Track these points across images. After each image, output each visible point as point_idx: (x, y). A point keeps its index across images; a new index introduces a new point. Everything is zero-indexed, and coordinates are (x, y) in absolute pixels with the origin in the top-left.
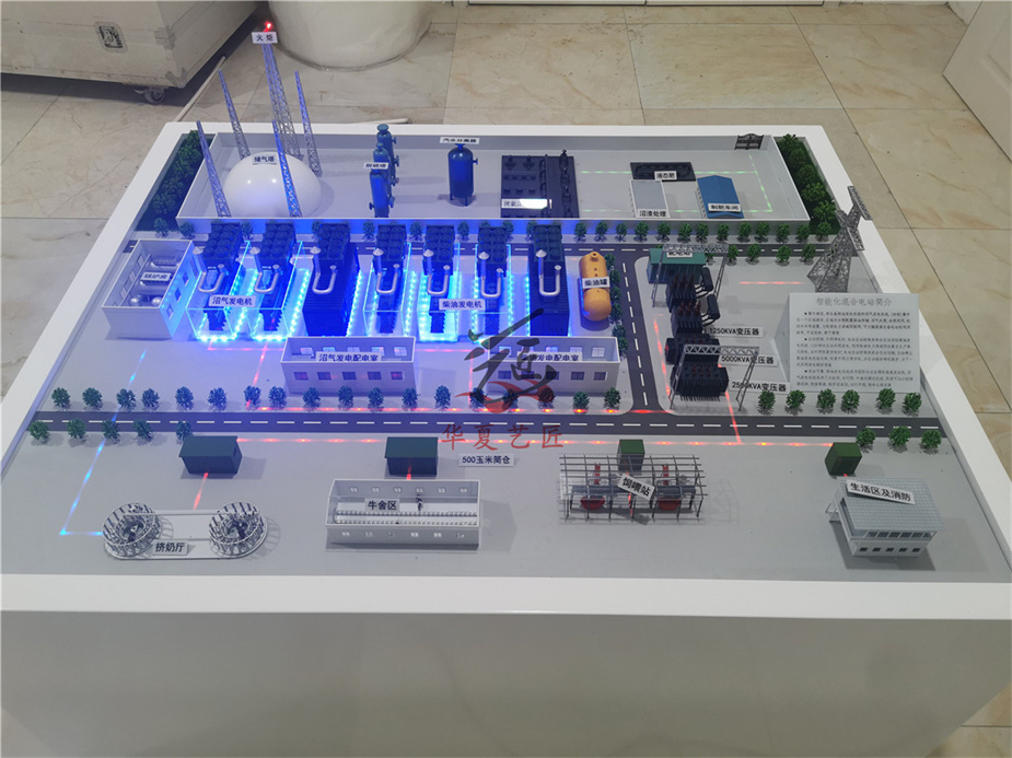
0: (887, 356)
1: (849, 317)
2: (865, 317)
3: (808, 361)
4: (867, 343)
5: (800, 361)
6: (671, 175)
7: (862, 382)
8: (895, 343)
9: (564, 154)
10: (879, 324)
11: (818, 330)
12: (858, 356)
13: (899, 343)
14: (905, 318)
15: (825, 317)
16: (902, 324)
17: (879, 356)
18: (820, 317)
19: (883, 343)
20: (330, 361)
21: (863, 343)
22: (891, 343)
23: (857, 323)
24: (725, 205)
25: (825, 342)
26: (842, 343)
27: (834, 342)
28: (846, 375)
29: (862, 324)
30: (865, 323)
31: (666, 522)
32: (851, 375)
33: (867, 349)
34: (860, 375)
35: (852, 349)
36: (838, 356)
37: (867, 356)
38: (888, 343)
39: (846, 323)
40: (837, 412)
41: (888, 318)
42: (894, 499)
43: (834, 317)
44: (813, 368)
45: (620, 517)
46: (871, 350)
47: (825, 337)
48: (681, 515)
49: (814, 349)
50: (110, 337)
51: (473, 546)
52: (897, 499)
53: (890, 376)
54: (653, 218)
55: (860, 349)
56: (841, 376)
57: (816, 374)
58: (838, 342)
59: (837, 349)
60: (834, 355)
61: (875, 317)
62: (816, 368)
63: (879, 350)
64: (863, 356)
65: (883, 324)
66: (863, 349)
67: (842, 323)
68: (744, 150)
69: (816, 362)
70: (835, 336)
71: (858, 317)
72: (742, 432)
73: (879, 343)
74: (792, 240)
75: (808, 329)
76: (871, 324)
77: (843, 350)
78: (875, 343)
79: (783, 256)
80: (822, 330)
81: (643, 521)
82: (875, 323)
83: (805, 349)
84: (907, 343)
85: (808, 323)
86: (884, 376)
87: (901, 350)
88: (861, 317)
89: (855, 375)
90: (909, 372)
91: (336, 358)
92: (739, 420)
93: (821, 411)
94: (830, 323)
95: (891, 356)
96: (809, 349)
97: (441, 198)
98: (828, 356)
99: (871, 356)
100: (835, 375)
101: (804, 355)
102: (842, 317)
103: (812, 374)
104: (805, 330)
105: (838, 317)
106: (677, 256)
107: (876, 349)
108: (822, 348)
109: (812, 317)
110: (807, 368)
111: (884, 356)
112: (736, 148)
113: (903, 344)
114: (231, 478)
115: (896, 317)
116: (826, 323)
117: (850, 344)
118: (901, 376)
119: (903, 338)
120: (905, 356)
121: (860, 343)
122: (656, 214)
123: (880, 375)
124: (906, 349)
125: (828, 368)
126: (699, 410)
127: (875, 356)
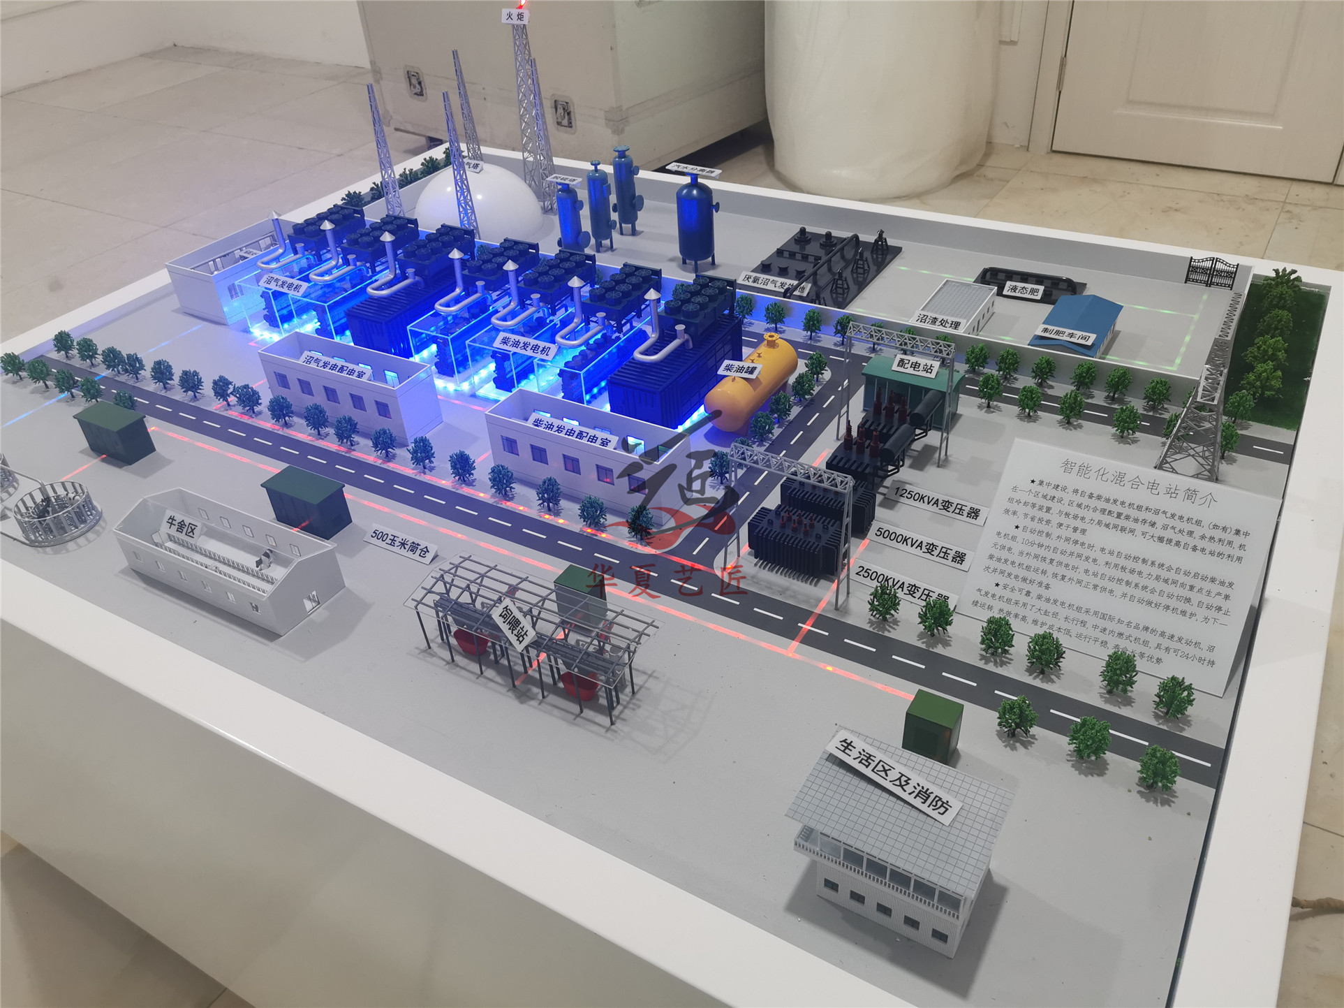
0: (1173, 603)
1: (1116, 509)
2: (1150, 517)
3: (1008, 568)
4: (1139, 566)
5: (993, 564)
6: (1033, 291)
7: (1102, 637)
8: (1198, 583)
10: (1176, 537)
11: (1046, 516)
12: (1110, 585)
13: (1207, 585)
14: (1238, 540)
15: (1068, 497)
16: (1226, 550)
17: (1155, 598)
18: (1058, 494)
19: (1172, 575)
21: (1130, 564)
22: (1189, 581)
23: (1129, 524)
24: (1068, 331)
25: (1053, 543)
26: (1086, 552)
27: (1070, 547)
28: (1073, 614)
29: (1139, 528)
30: (1147, 528)
31: (556, 712)
32: (1082, 617)
33: (1134, 578)
34: (1102, 624)
35: (1102, 569)
36: (1069, 574)
37: (1130, 591)
38: (1181, 578)
39: (1106, 519)
40: (1016, 668)
41: (1198, 531)
42: (910, 799)
43: (1085, 501)
44: (1011, 582)
45: (498, 679)
46: (1143, 582)
47: (1056, 532)
48: (588, 713)
49: (1027, 549)
51: (273, 636)
52: (917, 802)
53: (1166, 643)
54: (937, 328)
55: (1118, 574)
56: (1064, 612)
57: (1015, 596)
58: (1078, 549)
59: (1073, 561)
60: (1061, 571)
61: (1171, 522)
62: (1019, 584)
63: (1160, 586)
64: (1120, 589)
65: (1184, 539)
66: (1126, 576)
67: (1098, 516)
68: (1203, 287)
69: (1022, 573)
70: (1077, 536)
71: (1134, 513)
73: (1164, 574)
74: (1138, 404)
75: (1028, 509)
76: (1158, 532)
77: (1083, 565)
78: (1155, 571)
79: (1126, 426)
80: (1056, 519)
82: (1168, 534)
83: (1008, 543)
84: (1225, 590)
85: (1032, 499)
86: (1154, 640)
87: (1206, 600)
88: (1142, 515)
89: (1091, 620)
90: (1211, 649)
91: (321, 364)
92: (821, 621)
94: (1074, 510)
95: (1182, 606)
96: (1017, 547)
98: (1051, 569)
99: (1139, 593)
100: (1051, 608)
101: (1004, 554)
102: (1101, 505)
103: (1007, 594)
104: (1021, 510)
105: (1093, 503)
107: (1152, 584)
108: (1042, 552)
109: (1044, 490)
110: (1002, 580)
111: (1164, 601)
112: (1187, 280)
113: (1215, 588)
115: (1218, 534)
116: (1066, 509)
117: (1103, 559)
118: (1191, 650)
119: (1219, 577)
120: (1212, 614)
121: (1122, 562)
123: (1144, 636)
124: (1219, 601)
125: (1042, 591)
127: (1147, 596)
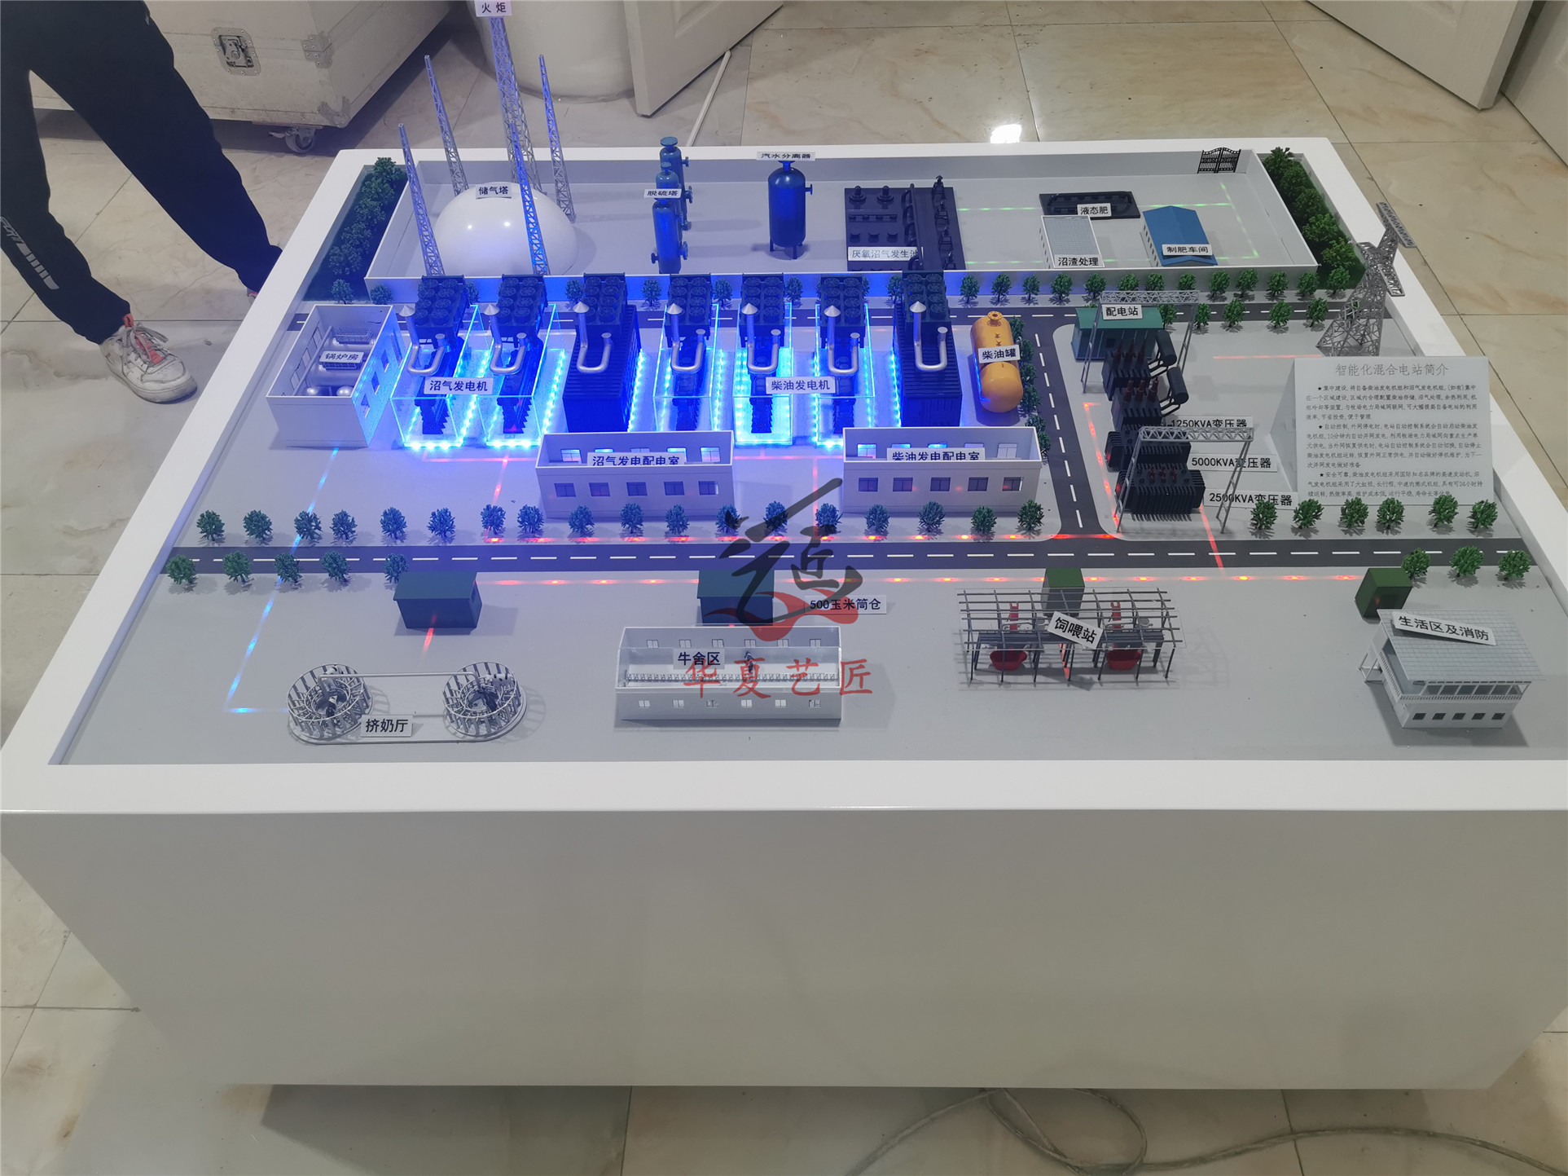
0: (1444, 450)
1: (1385, 393)
2: (1409, 392)
3: (1325, 460)
4: (1413, 431)
5: (1313, 460)
6: (1103, 210)
7: (1407, 489)
8: (1455, 431)
9: (939, 183)
10: (1430, 403)
11: (1339, 413)
12: (1399, 451)
13: (1461, 431)
14: (1469, 393)
15: (1349, 393)
16: (1464, 402)
17: (1431, 450)
18: (1341, 393)
19: (1436, 431)
20: (609, 465)
21: (1407, 431)
22: (1448, 431)
23: (1397, 402)
24: (1188, 246)
25: (1351, 431)
26: (1375, 431)
27: (1364, 431)
28: (1382, 479)
29: (1405, 402)
30: (1408, 401)
31: (1118, 685)
32: (1389, 479)
33: (1413, 440)
34: (1404, 480)
35: (1390, 441)
36: (1369, 450)
37: (1414, 450)
38: (1443, 431)
39: (1380, 402)
40: (1370, 531)
41: (1443, 394)
42: (1464, 638)
43: (1362, 393)
44: (1331, 470)
45: (1050, 680)
46: (1419, 441)
47: (1349, 422)
48: (1142, 677)
49: (1333, 442)
50: (277, 445)
51: (834, 722)
52: (1469, 638)
53: (1449, 479)
54: (1079, 268)
55: (1402, 441)
56: (1375, 480)
57: (1337, 479)
58: (1369, 431)
59: (1369, 440)
60: (1363, 450)
61: (1424, 393)
62: (1337, 470)
63: (1431, 440)
64: (1406, 451)
65: (1436, 402)
66: (1407, 440)
67: (1375, 402)
68: (1211, 175)
69: (1336, 460)
70: (1365, 421)
71: (1397, 393)
72: (1228, 563)
73: (1432, 431)
74: (1290, 296)
75: (1324, 411)
76: (1418, 402)
77: (1377, 442)
78: (1425, 431)
79: (1279, 318)
80: (1346, 412)
81: (1086, 685)
82: (1425, 401)
83: (1319, 441)
84: (1472, 431)
85: (1324, 403)
86: (1440, 480)
87: (1464, 441)
88: (1403, 393)
89: (1396, 480)
90: (1477, 474)
91: (617, 461)
92: (1221, 546)
93: (1346, 532)
94: (1357, 402)
95: (1449, 450)
96: (1326, 442)
97: (756, 248)
98: (1356, 451)
99: (1420, 450)
100: (1365, 480)
101: (1318, 451)
102: (1373, 393)
103: (1331, 480)
104: (1319, 413)
105: (1368, 393)
106: (1119, 317)
107: (1426, 441)
108: (1345, 441)
109: (1330, 393)
110: (1324, 470)
111: (1437, 450)
112: (1200, 170)
113: (1466, 431)
114: (468, 634)
115: (1456, 392)
116: (1350, 403)
117: (1388, 433)
118: (1464, 479)
119: (1466, 423)
120: (1470, 450)
121: (1401, 431)
122: (1083, 261)
123: (1433, 479)
124: (1471, 440)
125: (1355, 469)
126: (1161, 533)
127: (1425, 450)
